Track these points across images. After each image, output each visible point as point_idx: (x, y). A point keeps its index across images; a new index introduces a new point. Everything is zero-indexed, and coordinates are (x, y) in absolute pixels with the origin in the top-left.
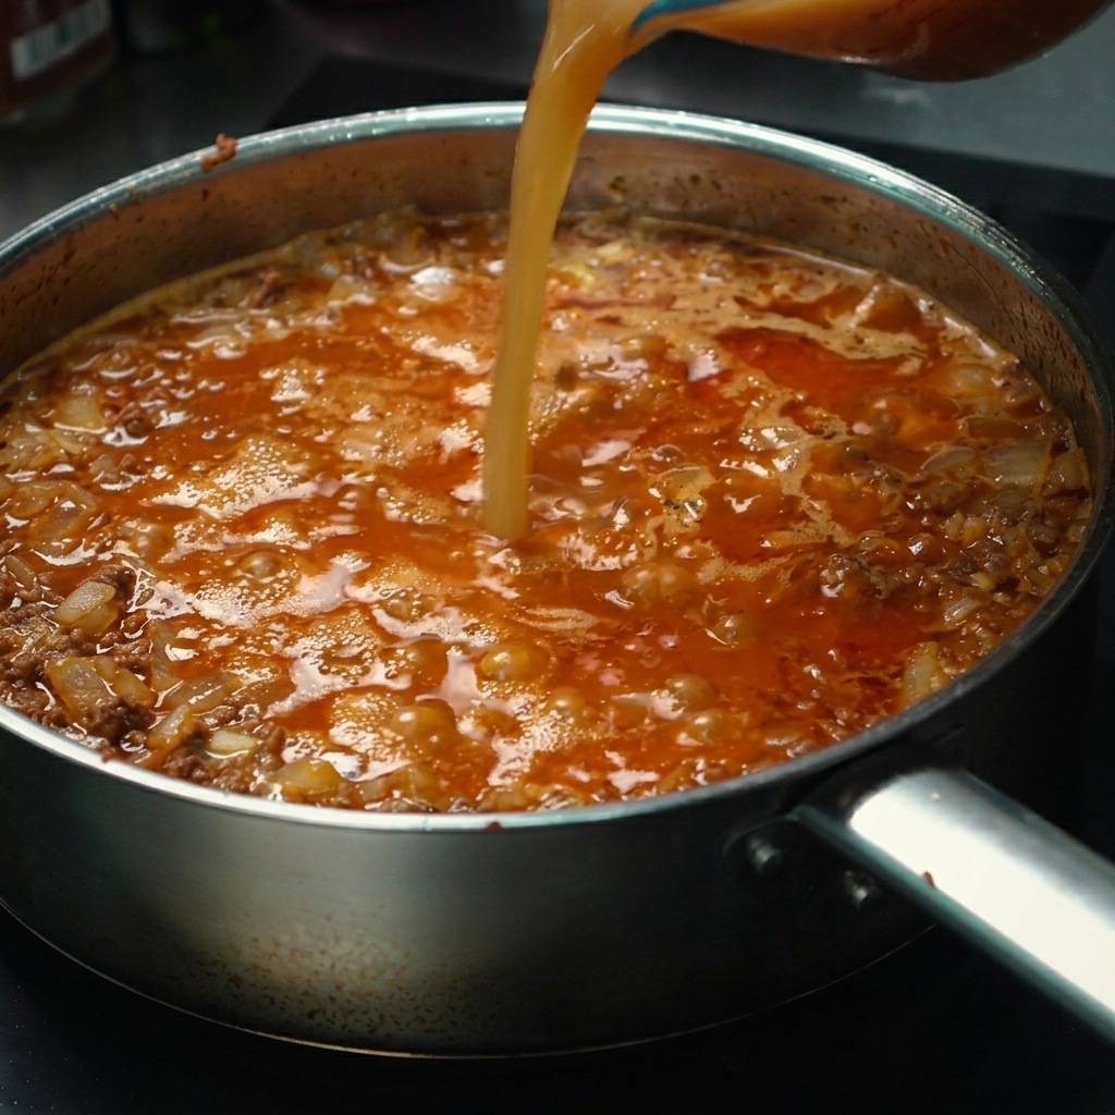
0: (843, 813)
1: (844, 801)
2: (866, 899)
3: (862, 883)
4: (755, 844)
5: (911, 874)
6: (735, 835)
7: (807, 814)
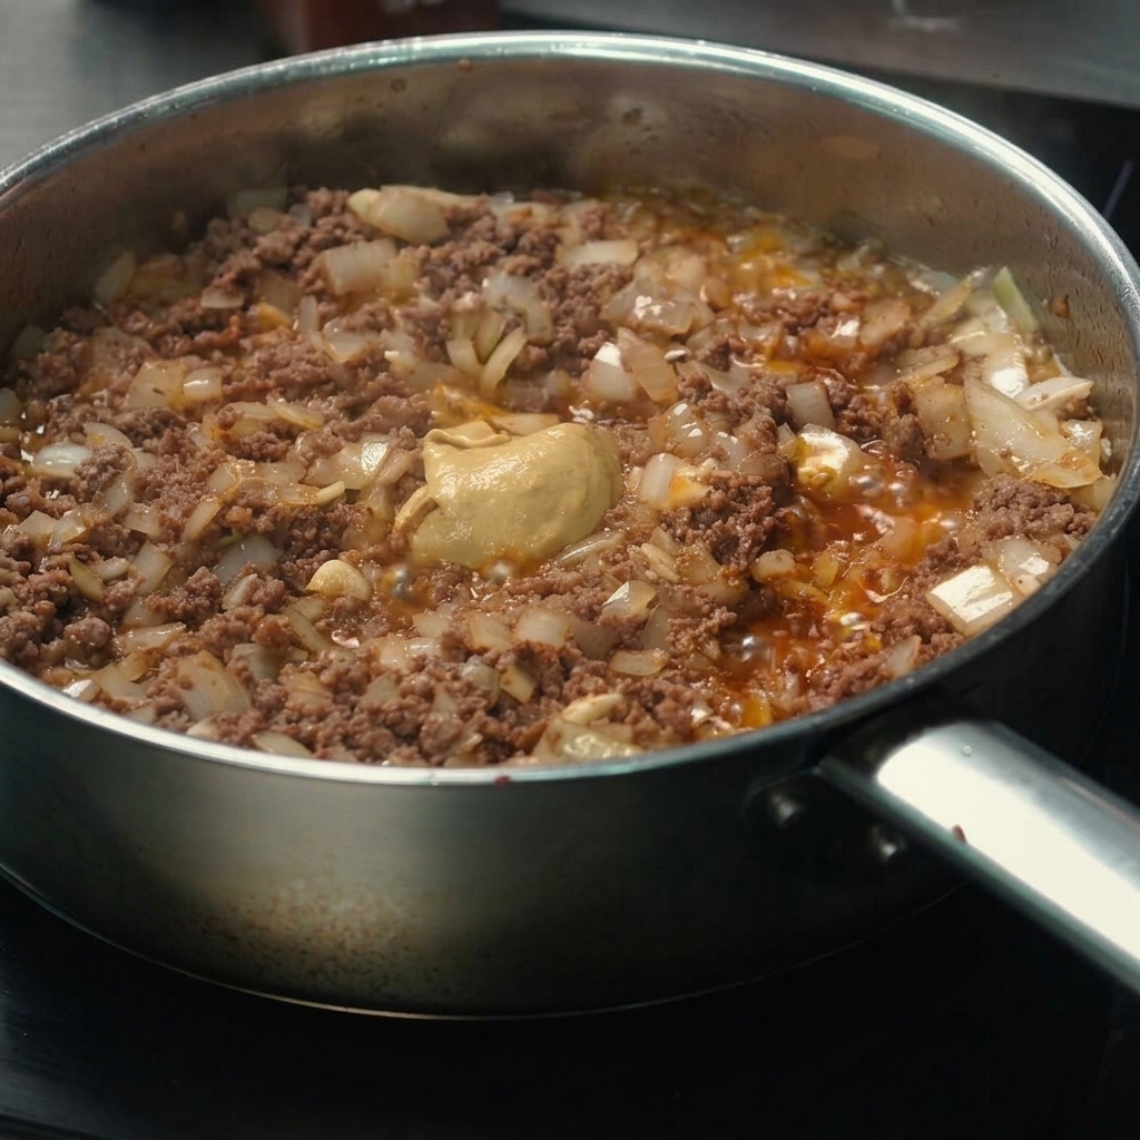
0: (869, 768)
1: (871, 754)
2: (894, 855)
3: (891, 840)
4: (777, 799)
5: (940, 828)
6: (754, 790)
7: (832, 768)
